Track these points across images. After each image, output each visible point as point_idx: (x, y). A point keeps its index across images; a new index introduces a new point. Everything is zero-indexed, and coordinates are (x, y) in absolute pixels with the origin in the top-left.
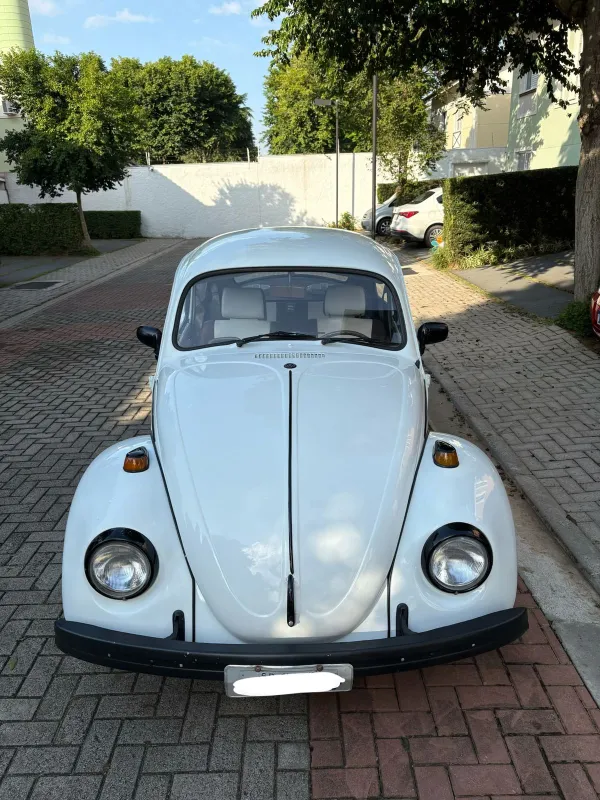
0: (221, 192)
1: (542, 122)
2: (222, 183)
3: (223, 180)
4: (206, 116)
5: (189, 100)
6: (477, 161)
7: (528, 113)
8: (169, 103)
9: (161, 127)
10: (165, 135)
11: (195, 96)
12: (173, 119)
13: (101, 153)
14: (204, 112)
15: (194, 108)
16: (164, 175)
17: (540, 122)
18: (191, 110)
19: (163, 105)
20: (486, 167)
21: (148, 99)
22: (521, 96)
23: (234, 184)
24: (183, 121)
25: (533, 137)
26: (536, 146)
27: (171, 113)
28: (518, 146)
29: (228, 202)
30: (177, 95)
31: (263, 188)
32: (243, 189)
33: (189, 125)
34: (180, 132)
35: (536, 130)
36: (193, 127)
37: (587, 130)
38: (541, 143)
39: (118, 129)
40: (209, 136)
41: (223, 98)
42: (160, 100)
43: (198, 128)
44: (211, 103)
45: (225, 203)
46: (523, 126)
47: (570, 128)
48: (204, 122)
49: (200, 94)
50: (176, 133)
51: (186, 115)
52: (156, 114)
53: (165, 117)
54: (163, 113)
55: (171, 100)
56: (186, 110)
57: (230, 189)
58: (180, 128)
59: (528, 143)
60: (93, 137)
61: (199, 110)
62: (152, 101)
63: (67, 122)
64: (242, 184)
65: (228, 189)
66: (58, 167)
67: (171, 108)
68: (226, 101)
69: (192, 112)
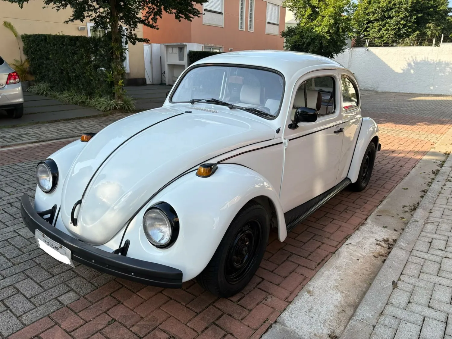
0: (409, 64)
2: (411, 59)
3: (412, 57)
4: (415, 19)
5: (406, 10)
8: (393, 12)
9: (384, 26)
10: (385, 30)
11: (410, 7)
12: (393, 21)
13: (328, 38)
14: (414, 17)
15: (408, 15)
16: (374, 53)
18: (406, 16)
19: (388, 14)
21: (380, 9)
23: (419, 60)
24: (399, 22)
27: (392, 18)
29: (412, 71)
30: (399, 7)
31: (439, 63)
32: (425, 63)
33: (402, 24)
34: (395, 29)
36: (404, 26)
39: (342, 25)
40: (414, 31)
41: (431, 8)
42: (388, 10)
43: (408, 26)
44: (421, 11)
45: (410, 71)
48: (414, 23)
49: (414, 6)
50: (392, 30)
51: (402, 19)
52: (383, 18)
53: (388, 20)
54: (387, 18)
55: (394, 10)
56: (402, 16)
57: (416, 63)
58: (396, 27)
60: (326, 29)
61: (411, 16)
62: (383, 11)
63: (315, 22)
64: (425, 61)
65: (414, 63)
66: (305, 45)
67: (393, 15)
68: (432, 10)
69: (406, 17)
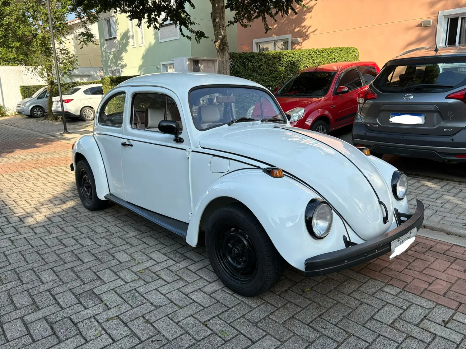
1: (124, 55)
6: (84, 74)
7: (113, 50)
17: (122, 55)
20: (90, 77)
22: (106, 40)
25: (119, 62)
26: (123, 67)
28: (110, 67)
35: (121, 59)
37: (222, 48)
38: (126, 65)
46: (111, 56)
47: (143, 58)
59: (116, 65)
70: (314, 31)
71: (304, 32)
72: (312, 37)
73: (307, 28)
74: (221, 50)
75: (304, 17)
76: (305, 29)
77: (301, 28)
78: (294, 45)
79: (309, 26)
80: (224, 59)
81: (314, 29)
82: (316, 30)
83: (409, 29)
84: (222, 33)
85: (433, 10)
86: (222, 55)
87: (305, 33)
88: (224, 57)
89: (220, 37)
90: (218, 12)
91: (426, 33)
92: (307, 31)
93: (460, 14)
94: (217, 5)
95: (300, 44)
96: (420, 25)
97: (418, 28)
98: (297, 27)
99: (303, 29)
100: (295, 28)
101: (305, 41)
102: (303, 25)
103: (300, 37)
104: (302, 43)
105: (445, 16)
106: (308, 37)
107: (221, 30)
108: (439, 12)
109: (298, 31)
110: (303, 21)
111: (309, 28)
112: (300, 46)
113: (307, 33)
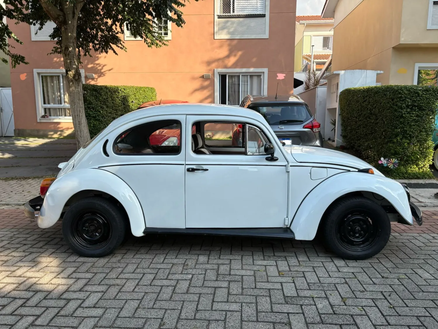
70: (110, 70)
71: (98, 70)
72: (108, 74)
73: (102, 66)
74: (76, 80)
75: (97, 56)
76: (99, 67)
77: (95, 65)
78: (88, 80)
79: (104, 64)
80: (79, 90)
81: (110, 68)
82: (112, 69)
83: (194, 78)
84: (76, 63)
85: (209, 68)
86: (77, 85)
87: (100, 70)
88: (79, 87)
89: (74, 66)
90: (71, 41)
91: (206, 83)
92: (102, 69)
93: (227, 72)
94: (70, 34)
95: (95, 80)
96: (203, 77)
97: (201, 79)
98: (90, 63)
99: (98, 66)
100: (88, 64)
101: (101, 78)
102: (97, 62)
103: (95, 73)
104: (97, 79)
105: (218, 73)
106: (104, 74)
107: (75, 60)
108: (215, 69)
109: (92, 67)
110: (97, 59)
111: (104, 66)
112: (95, 81)
113: (102, 71)
